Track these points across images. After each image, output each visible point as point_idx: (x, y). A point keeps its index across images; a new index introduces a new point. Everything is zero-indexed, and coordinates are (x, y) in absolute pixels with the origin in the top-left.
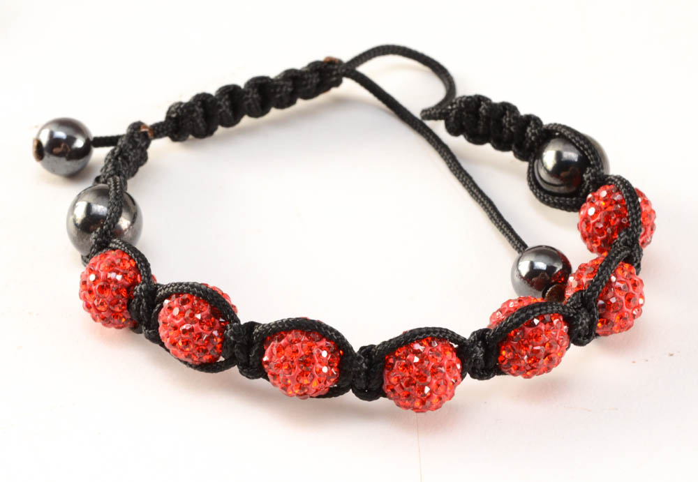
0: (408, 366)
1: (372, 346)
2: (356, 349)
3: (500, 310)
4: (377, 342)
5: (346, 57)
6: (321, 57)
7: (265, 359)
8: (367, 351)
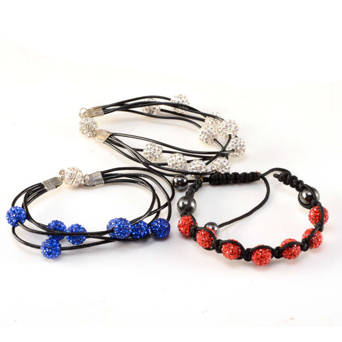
0: (258, 255)
1: (250, 249)
2: (245, 249)
3: (284, 242)
4: (251, 248)
5: (262, 173)
6: (255, 171)
7: (222, 249)
8: (248, 249)
